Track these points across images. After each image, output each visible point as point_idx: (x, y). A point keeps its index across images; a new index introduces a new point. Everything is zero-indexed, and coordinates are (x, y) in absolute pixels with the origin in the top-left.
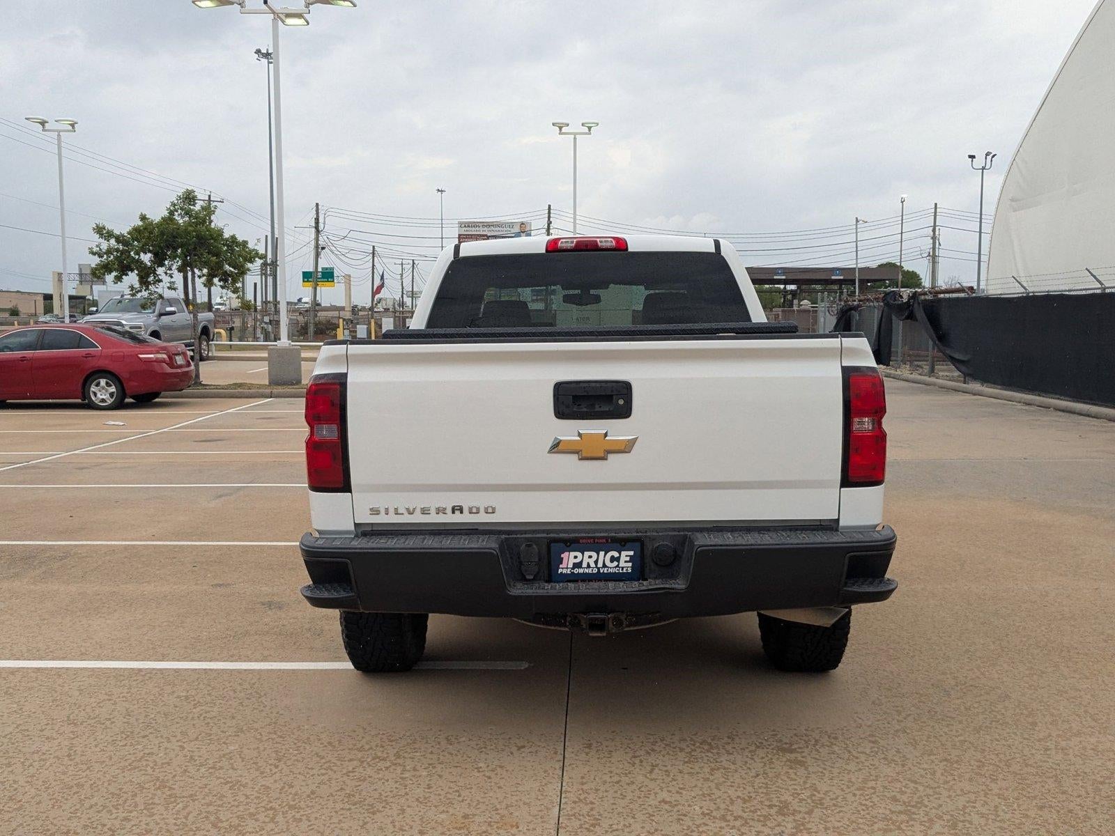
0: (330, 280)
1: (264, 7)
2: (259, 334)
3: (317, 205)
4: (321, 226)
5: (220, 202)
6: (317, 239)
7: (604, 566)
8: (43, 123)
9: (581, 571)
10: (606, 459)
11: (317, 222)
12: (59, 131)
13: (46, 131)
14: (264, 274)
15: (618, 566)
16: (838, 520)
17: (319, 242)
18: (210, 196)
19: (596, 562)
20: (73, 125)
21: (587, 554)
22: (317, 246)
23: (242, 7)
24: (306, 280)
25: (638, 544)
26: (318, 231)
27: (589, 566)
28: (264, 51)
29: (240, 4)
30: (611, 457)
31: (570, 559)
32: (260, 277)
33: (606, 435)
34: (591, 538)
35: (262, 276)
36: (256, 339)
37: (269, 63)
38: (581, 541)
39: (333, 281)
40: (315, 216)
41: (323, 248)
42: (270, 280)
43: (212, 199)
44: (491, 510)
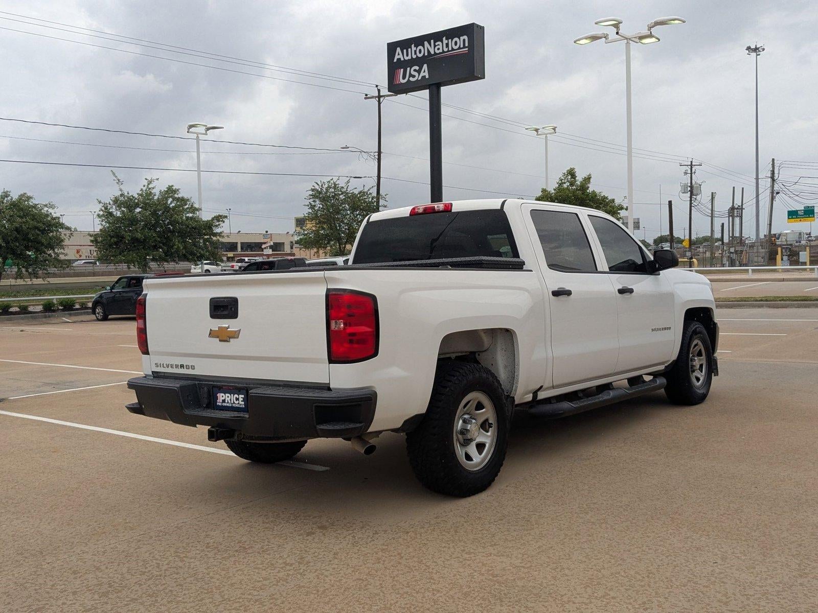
0: (811, 216)
1: (618, 37)
2: (725, 261)
3: (773, 160)
4: (776, 176)
5: (699, 165)
6: (773, 186)
7: (234, 403)
8: (537, 130)
9: (225, 404)
10: (229, 342)
11: (773, 172)
12: (546, 134)
13: (540, 135)
14: (731, 216)
15: (239, 403)
16: (329, 384)
17: (775, 189)
18: (692, 162)
19: (231, 400)
20: (554, 129)
21: (227, 395)
22: (772, 193)
23: (606, 39)
24: (790, 217)
25: (245, 391)
26: (773, 180)
27: (228, 402)
28: (753, 47)
29: (605, 37)
30: (231, 340)
31: (221, 397)
32: (727, 218)
33: (228, 327)
34: (227, 386)
35: (729, 217)
36: (723, 265)
37: (757, 55)
38: (224, 387)
39: (814, 217)
40: (771, 169)
41: (778, 193)
42: (737, 220)
43: (693, 164)
44: (193, 367)
